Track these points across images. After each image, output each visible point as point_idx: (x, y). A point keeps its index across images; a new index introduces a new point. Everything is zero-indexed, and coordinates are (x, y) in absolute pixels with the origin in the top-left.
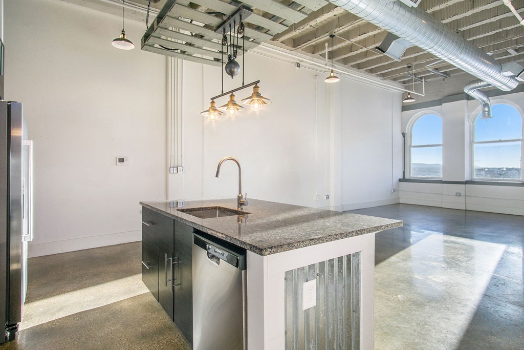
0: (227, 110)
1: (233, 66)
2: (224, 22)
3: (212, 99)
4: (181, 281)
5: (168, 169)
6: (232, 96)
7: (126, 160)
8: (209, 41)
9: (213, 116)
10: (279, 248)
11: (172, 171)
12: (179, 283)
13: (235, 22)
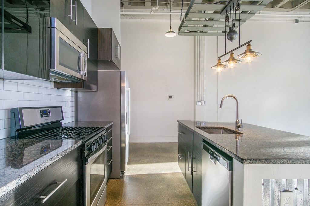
0: (228, 64)
1: (232, 34)
2: (227, 6)
3: (219, 58)
4: (197, 170)
5: (196, 102)
6: (232, 54)
7: (173, 97)
8: (217, 21)
9: (219, 69)
10: (257, 161)
11: (198, 104)
12: (195, 171)
13: (233, 4)
